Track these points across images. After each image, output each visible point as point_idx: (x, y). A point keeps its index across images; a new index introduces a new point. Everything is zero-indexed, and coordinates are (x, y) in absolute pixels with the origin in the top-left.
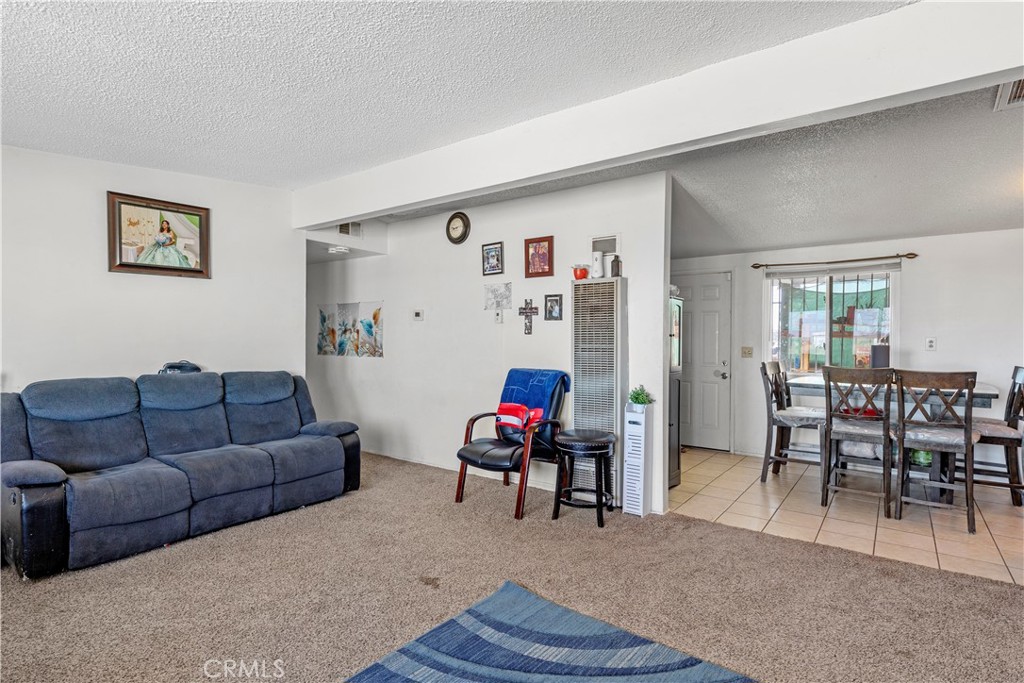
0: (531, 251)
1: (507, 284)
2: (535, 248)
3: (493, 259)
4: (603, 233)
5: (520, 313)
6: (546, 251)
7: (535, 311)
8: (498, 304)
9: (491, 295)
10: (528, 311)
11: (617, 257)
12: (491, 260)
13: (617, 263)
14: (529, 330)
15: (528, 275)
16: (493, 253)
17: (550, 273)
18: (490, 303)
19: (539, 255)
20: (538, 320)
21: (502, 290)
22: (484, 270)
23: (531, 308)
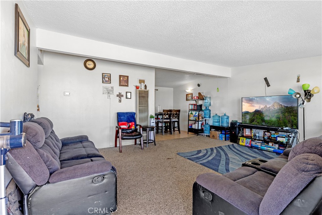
0: (121, 79)
1: (112, 87)
2: (123, 78)
3: (107, 78)
4: (142, 78)
5: (117, 96)
6: (126, 80)
7: (122, 96)
8: (108, 93)
9: (105, 90)
10: (120, 96)
11: (145, 85)
12: (106, 79)
13: (146, 86)
14: (120, 101)
15: (120, 85)
16: (107, 77)
17: (127, 86)
18: (105, 92)
19: (124, 80)
20: (123, 99)
21: (110, 88)
22: (103, 81)
23: (121, 95)
